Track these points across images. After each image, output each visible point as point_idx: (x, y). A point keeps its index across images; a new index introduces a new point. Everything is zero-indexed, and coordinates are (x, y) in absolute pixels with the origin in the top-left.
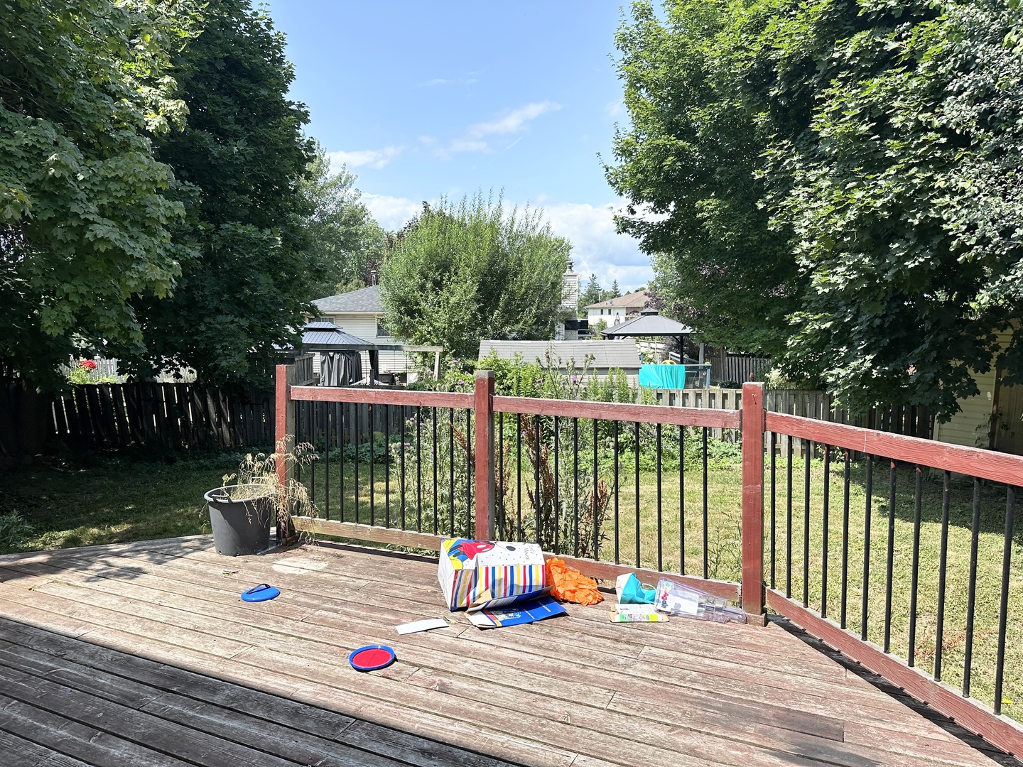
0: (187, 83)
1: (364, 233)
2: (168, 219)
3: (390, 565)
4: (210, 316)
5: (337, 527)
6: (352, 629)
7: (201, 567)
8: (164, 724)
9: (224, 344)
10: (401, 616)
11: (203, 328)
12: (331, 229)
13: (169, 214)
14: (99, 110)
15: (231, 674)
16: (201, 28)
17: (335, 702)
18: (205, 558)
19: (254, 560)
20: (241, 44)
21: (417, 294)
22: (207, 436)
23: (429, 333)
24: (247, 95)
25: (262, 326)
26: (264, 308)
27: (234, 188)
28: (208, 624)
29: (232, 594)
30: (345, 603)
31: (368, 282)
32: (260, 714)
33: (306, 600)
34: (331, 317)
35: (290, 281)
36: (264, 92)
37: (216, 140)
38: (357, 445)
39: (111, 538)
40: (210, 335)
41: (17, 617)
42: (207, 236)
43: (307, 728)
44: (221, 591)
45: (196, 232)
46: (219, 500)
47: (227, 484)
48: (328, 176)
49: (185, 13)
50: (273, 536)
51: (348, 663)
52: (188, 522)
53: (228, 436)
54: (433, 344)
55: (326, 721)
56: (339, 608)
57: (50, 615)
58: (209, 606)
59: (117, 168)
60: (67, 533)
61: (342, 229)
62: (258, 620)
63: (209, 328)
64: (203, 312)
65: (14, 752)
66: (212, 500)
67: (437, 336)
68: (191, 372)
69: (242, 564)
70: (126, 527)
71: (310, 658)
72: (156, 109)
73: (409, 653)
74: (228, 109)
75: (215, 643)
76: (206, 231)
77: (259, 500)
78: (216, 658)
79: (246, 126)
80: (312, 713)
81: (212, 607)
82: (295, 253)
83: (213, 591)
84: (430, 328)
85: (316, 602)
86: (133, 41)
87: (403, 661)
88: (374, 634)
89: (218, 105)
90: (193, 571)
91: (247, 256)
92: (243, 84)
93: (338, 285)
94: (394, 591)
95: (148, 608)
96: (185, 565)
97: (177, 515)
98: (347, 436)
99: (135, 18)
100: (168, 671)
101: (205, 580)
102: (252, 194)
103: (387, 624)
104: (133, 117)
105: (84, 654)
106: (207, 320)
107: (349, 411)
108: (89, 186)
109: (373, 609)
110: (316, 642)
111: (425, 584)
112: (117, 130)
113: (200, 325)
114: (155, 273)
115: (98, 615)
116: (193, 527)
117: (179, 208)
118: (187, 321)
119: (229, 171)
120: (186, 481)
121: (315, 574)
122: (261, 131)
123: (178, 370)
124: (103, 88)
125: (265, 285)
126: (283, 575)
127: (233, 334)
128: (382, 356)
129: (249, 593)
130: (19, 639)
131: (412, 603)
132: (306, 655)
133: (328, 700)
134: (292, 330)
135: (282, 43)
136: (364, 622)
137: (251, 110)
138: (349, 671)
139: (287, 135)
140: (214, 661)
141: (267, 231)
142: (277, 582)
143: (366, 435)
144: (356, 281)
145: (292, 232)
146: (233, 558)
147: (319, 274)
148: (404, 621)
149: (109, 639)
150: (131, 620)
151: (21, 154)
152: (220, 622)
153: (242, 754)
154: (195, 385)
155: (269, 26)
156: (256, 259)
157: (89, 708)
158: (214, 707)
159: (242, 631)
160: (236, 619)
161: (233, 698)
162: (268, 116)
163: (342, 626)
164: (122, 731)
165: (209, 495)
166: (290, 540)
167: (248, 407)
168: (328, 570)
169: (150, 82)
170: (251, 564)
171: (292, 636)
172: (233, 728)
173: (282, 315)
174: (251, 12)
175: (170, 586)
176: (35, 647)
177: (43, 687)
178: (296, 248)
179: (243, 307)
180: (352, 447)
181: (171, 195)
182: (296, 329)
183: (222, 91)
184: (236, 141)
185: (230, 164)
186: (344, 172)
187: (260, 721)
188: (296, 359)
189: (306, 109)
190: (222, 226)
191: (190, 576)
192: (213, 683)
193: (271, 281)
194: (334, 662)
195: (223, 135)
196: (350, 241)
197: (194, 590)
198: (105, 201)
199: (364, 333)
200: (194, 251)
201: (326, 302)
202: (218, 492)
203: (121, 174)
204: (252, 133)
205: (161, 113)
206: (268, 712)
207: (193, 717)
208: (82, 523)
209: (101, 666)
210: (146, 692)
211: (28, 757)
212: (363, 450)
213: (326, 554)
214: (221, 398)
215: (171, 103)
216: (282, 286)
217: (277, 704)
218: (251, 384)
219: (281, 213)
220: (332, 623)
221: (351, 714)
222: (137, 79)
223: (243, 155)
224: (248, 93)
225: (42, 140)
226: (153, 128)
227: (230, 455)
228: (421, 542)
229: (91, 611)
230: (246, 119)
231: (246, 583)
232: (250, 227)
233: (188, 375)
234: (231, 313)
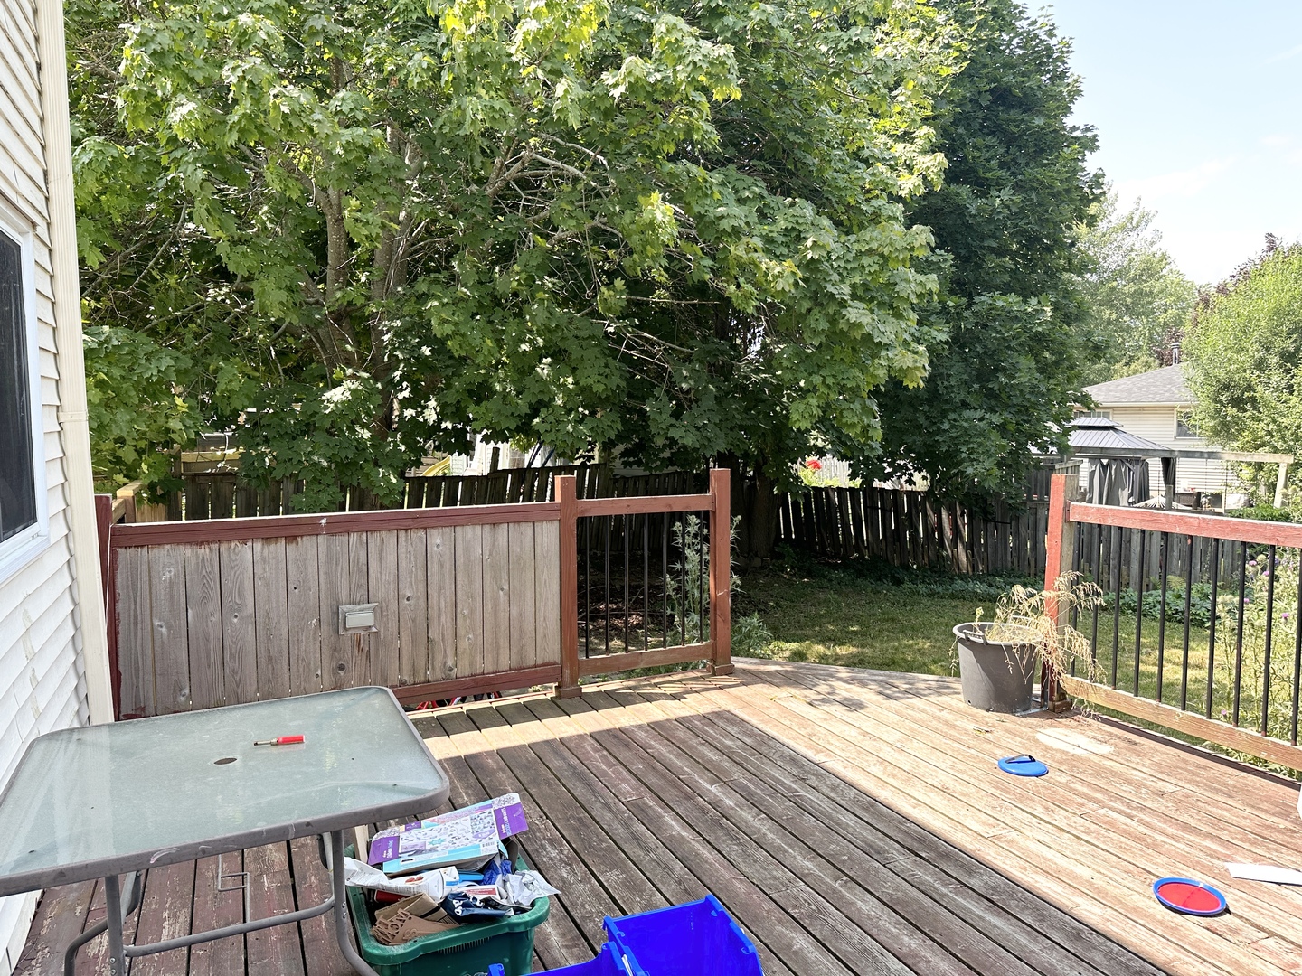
0: (945, 130)
1: (1161, 292)
2: (919, 296)
3: (1212, 774)
4: (954, 411)
5: (1127, 701)
6: (1155, 846)
7: (945, 715)
8: (915, 892)
9: (971, 446)
10: (1234, 851)
11: (946, 426)
12: (1113, 289)
13: (919, 290)
14: (851, 182)
15: (989, 857)
16: (965, 59)
17: (1134, 940)
18: (951, 706)
19: (1012, 721)
20: (1013, 67)
21: (1252, 376)
22: (939, 556)
23: (1269, 433)
24: (1015, 130)
25: (1017, 424)
26: (1021, 399)
27: (992, 250)
28: (958, 788)
29: (986, 758)
30: (1143, 808)
31: (1164, 360)
32: (1029, 920)
33: (1085, 790)
34: (1108, 411)
35: (1056, 364)
36: (1039, 121)
37: (973, 193)
38: (1141, 591)
39: (836, 659)
40: (954, 435)
41: (761, 726)
42: (957, 313)
43: (1094, 961)
44: (972, 751)
45: (945, 309)
46: (972, 638)
47: (980, 620)
48: (1112, 218)
49: (948, 46)
50: (1036, 696)
51: (1151, 891)
52: (919, 657)
53: (965, 560)
54: (1276, 451)
55: (1121, 962)
56: (1134, 812)
57: (791, 732)
58: (959, 766)
59: (871, 239)
60: (794, 646)
61: (1130, 288)
62: (1021, 798)
63: (953, 427)
64: (947, 407)
65: (766, 869)
66: (963, 636)
67: (1283, 438)
68: (924, 478)
69: (997, 723)
70: (852, 650)
71: (1093, 869)
72: (910, 168)
73: (1251, 908)
74: (992, 153)
75: (969, 813)
76: (955, 308)
77: (1023, 647)
78: (970, 832)
79: (1013, 169)
80: (1100, 944)
81: (962, 768)
82: (1065, 327)
83: (963, 748)
84: (1272, 427)
85: (1099, 796)
86: (893, 94)
87: (1237, 916)
88: (1190, 864)
89: (979, 149)
90: (938, 719)
91: (1006, 335)
92: (1012, 117)
93: (1117, 366)
94: (1220, 812)
95: (889, 749)
96: (929, 709)
97: (906, 646)
98: (1126, 577)
99: (899, 65)
100: (915, 831)
101: (952, 732)
102: (1014, 255)
103: (1211, 856)
104: (887, 184)
105: (826, 785)
106: (952, 416)
107: (1130, 542)
108: (842, 264)
109: (1186, 827)
110: (1103, 850)
111: (1273, 815)
112: (868, 200)
113: (942, 423)
114: (907, 360)
115: (838, 744)
116: (925, 664)
117: (932, 282)
118: (927, 418)
119: (986, 229)
120: (915, 608)
121: (1096, 759)
122: (1032, 172)
123: (912, 475)
124: (856, 155)
125: (1025, 370)
126: (1052, 749)
127: (982, 434)
128: (1182, 466)
129: (1010, 761)
130: (764, 750)
131: (1251, 836)
132: (1089, 864)
133: (1124, 934)
134: (1055, 428)
135: (1067, 52)
136: (1174, 843)
137: (1020, 148)
138: (1151, 903)
139: (1067, 172)
140: (968, 835)
141: (1034, 301)
142: (1043, 756)
143: (1155, 578)
144: (1144, 359)
145: (1064, 297)
146: (984, 713)
147: (1097, 351)
148: (1239, 858)
149: (851, 775)
150: (870, 758)
151: (781, 239)
152: (973, 789)
153: (1008, 962)
154: (928, 494)
155: (1050, 34)
156: (1014, 337)
157: (834, 847)
158: (970, 892)
159: (1001, 807)
160: (993, 791)
161: (994, 889)
162: (1042, 151)
163: (1140, 839)
164: (869, 884)
165: (960, 630)
166: (1059, 705)
167: (991, 526)
168: (1115, 758)
169: (906, 137)
170: (1009, 725)
171: (1068, 832)
172: (995, 926)
173: (1043, 409)
174: (1029, 22)
175: (912, 730)
176: (779, 763)
177: (787, 808)
178: (1068, 319)
179: (994, 399)
180: (1132, 593)
181: (922, 267)
182: (1061, 425)
183: (986, 131)
184: (999, 191)
185: (991, 220)
186: (1137, 209)
187: (1029, 929)
188: (1057, 467)
189: (1095, 132)
190: (976, 299)
191: (935, 724)
192: (969, 862)
193: (1033, 365)
194: (1130, 885)
195: (983, 187)
196: (1139, 305)
197: (939, 741)
198: (857, 279)
199: (1156, 434)
200: (941, 334)
201: (1100, 390)
202: (970, 628)
203: (874, 245)
204: (1020, 177)
205: (916, 174)
206: (1040, 921)
207: (946, 895)
208: (808, 638)
209: (843, 803)
210: (891, 847)
211: (778, 879)
212: (1150, 600)
213: (1111, 734)
214: (959, 512)
215: (929, 157)
216: (1046, 370)
217: (1051, 916)
218: (997, 495)
219: (1052, 273)
220: (1124, 831)
221: (1158, 965)
222: (891, 136)
223: (1008, 207)
224: (1018, 126)
225: (801, 221)
226: (907, 191)
227: (967, 583)
228: (1266, 750)
229: (830, 737)
230: (1013, 160)
231: (1002, 747)
232: (1013, 298)
233: (921, 482)
234: (981, 408)
